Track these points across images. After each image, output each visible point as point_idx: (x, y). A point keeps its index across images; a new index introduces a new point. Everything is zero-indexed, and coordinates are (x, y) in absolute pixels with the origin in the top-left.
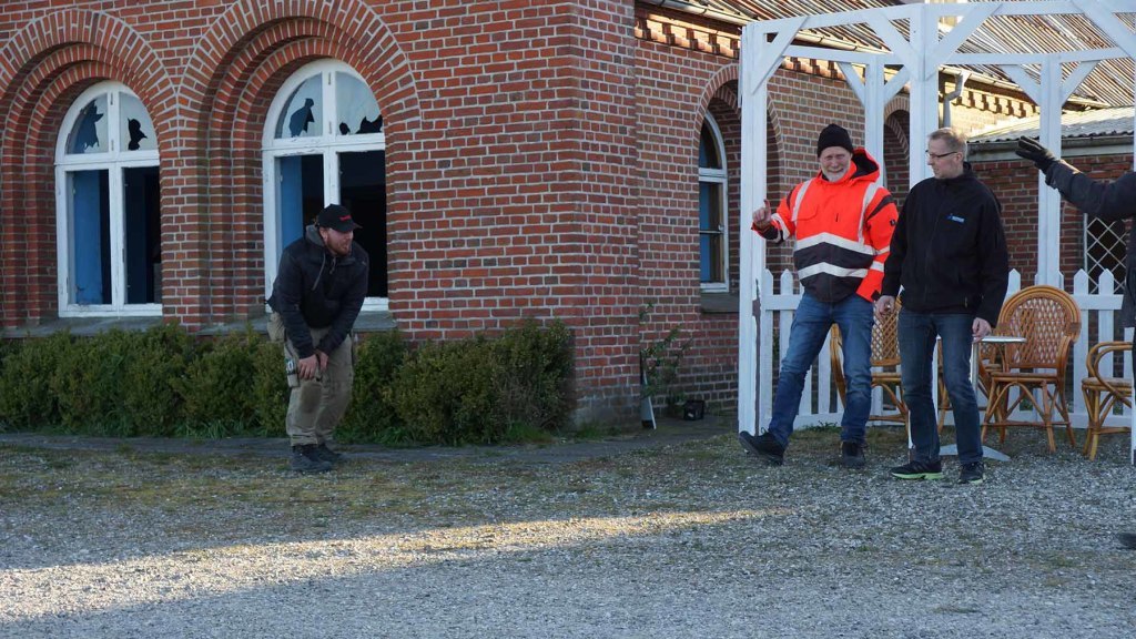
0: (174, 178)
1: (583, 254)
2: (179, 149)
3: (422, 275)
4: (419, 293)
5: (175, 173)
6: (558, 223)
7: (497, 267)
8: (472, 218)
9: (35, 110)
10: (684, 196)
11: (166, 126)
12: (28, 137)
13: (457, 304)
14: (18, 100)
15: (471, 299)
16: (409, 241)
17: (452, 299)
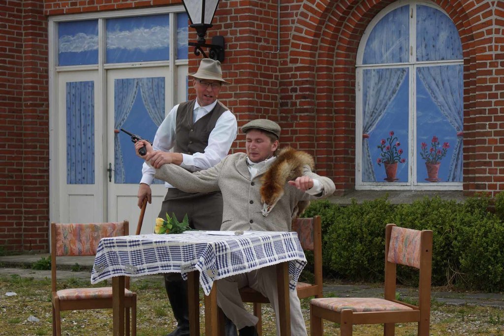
0: (488, 77)
2: (493, 53)
5: (490, 73)
9: (345, 22)
11: (482, 34)
12: (337, 44)
14: (334, 14)
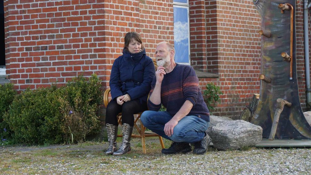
1: (110, 42)
3: (23, 54)
4: (22, 64)
6: (96, 25)
7: (64, 49)
8: (50, 23)
10: (166, 14)
13: (42, 70)
15: (50, 67)
16: (16, 37)
17: (40, 67)
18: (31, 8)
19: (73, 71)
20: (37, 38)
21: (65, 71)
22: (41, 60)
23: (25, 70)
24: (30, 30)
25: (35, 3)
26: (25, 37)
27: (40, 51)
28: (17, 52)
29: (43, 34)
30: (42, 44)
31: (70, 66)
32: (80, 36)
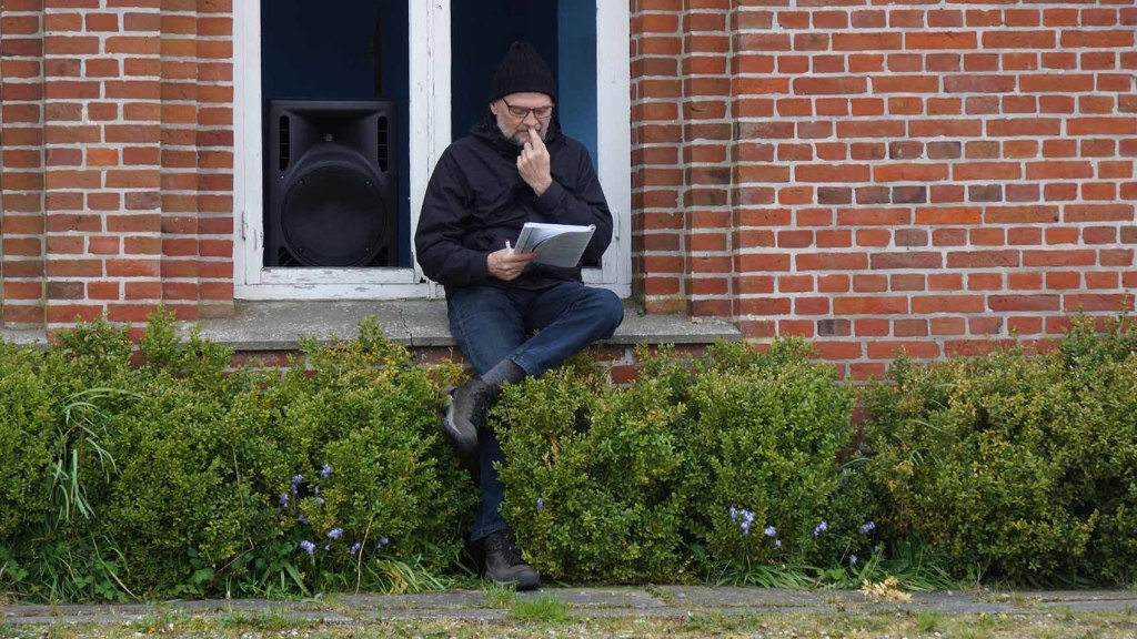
3: (804, 217)
4: (799, 257)
7: (1004, 203)
8: (942, 94)
13: (898, 283)
15: (936, 272)
16: (775, 142)
17: (888, 273)
18: (850, 30)
19: (1044, 290)
20: (876, 152)
21: (1005, 291)
22: (892, 241)
23: (815, 281)
24: (842, 119)
25: (869, 7)
26: (817, 145)
27: (890, 206)
28: (776, 205)
29: (906, 138)
30: (903, 177)
31: (1032, 269)
32: (1079, 152)
